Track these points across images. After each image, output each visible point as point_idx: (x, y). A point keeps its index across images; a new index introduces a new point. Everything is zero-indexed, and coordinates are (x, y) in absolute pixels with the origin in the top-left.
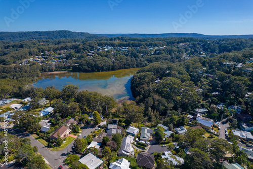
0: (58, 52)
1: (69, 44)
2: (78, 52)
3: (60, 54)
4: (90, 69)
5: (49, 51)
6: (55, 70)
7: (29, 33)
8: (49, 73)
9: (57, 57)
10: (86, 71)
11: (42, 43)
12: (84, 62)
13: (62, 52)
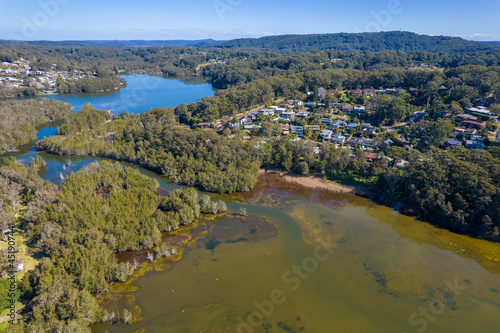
0: (359, 92)
1: (398, 71)
2: (419, 100)
3: (360, 102)
4: (460, 215)
5: (333, 87)
6: (315, 170)
7: (327, 36)
8: (289, 179)
9: (346, 111)
10: (433, 216)
11: (334, 60)
12: (440, 172)
13: (369, 94)
